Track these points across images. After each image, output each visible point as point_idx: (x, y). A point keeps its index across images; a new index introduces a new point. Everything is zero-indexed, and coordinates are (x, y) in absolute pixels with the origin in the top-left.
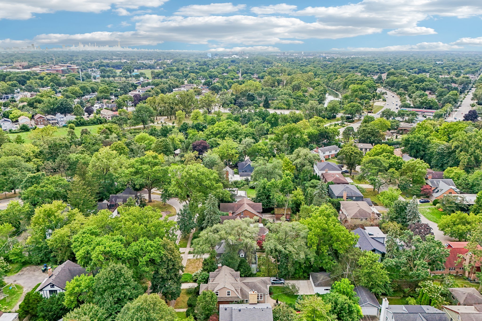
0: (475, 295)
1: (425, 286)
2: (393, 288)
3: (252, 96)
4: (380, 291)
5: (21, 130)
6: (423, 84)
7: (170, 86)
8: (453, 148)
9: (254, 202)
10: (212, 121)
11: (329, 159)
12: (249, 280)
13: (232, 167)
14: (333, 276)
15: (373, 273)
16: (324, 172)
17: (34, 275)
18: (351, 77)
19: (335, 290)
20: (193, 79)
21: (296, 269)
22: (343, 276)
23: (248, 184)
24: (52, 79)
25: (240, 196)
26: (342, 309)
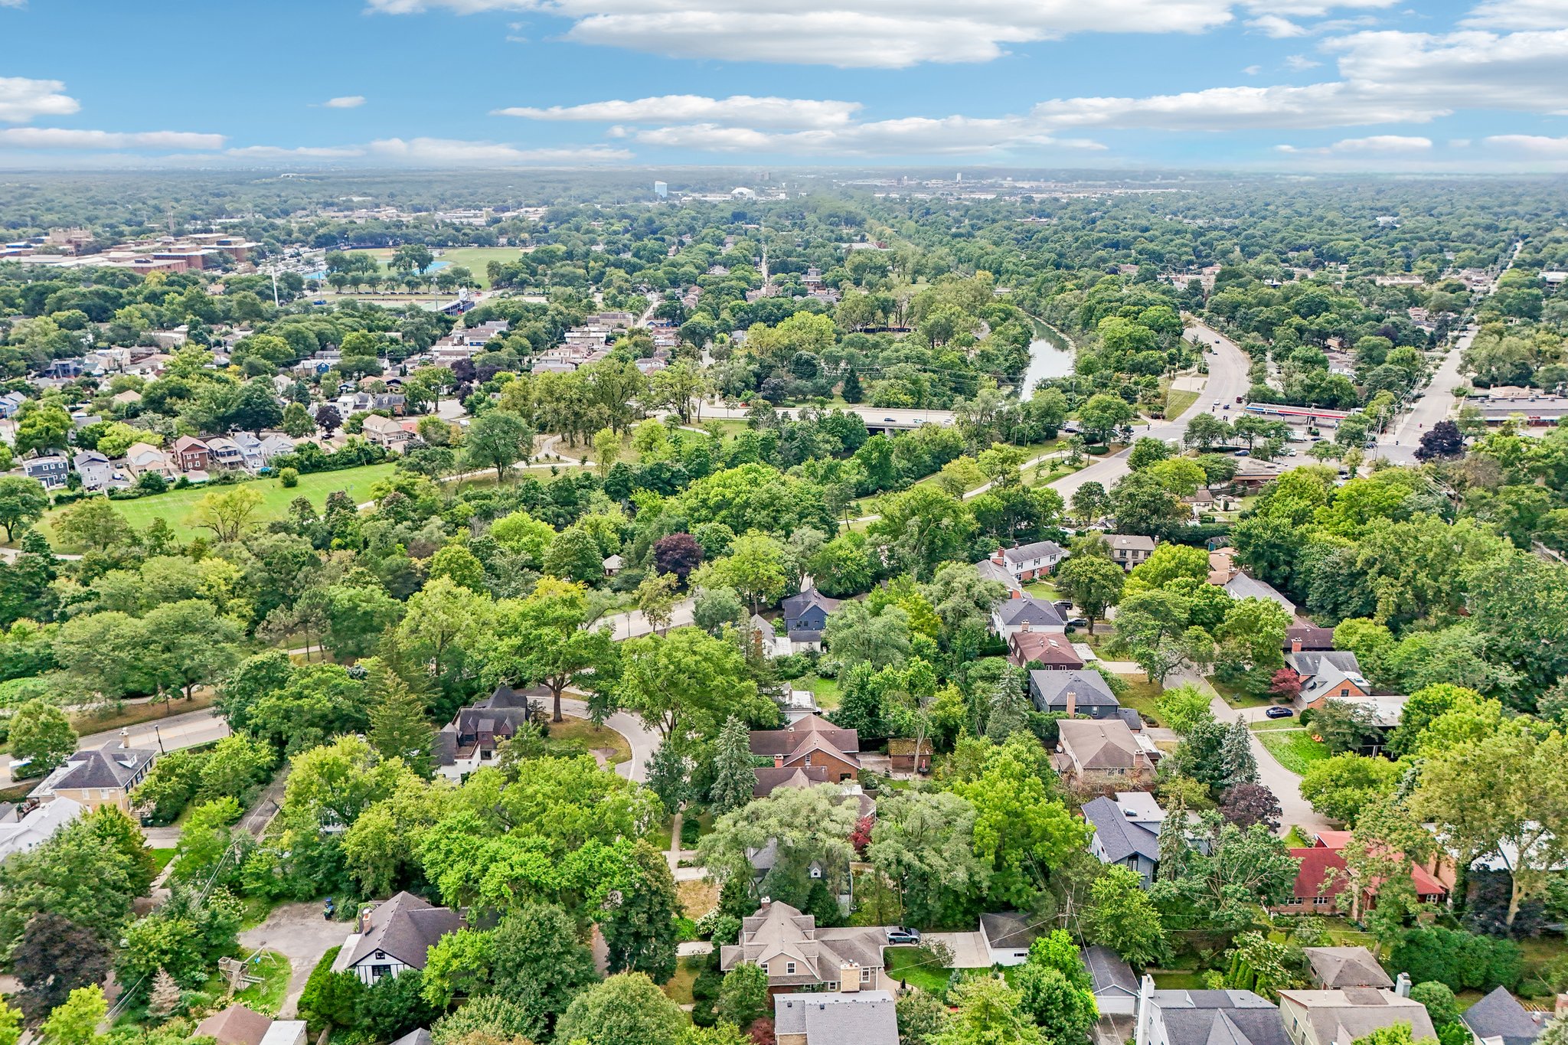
0: (1365, 966)
1: (1245, 945)
2: (1174, 948)
3: (809, 363)
4: (1141, 957)
5: (142, 490)
6: (1320, 320)
7: (554, 322)
8: (1359, 565)
9: (836, 722)
10: (698, 457)
11: (1034, 581)
12: (835, 934)
13: (766, 612)
14: (1034, 923)
15: (1123, 916)
16: (1018, 629)
17: (308, 928)
18: (1107, 289)
19: (1037, 958)
20: (621, 292)
21: (946, 908)
22: (1056, 924)
23: (814, 665)
24: (190, 299)
25: (800, 708)
26: (1050, 1000)
